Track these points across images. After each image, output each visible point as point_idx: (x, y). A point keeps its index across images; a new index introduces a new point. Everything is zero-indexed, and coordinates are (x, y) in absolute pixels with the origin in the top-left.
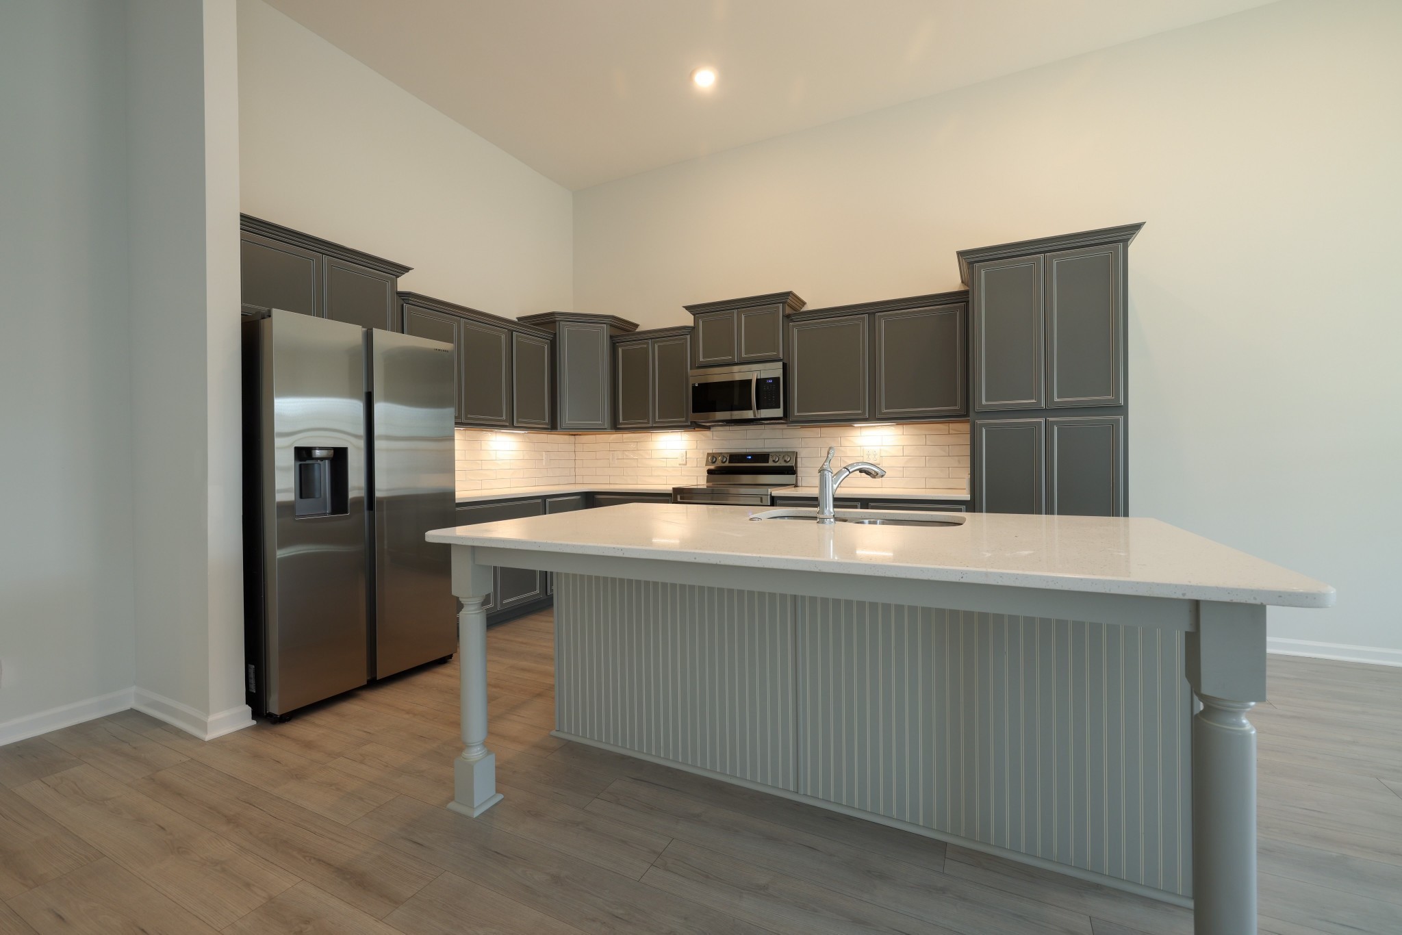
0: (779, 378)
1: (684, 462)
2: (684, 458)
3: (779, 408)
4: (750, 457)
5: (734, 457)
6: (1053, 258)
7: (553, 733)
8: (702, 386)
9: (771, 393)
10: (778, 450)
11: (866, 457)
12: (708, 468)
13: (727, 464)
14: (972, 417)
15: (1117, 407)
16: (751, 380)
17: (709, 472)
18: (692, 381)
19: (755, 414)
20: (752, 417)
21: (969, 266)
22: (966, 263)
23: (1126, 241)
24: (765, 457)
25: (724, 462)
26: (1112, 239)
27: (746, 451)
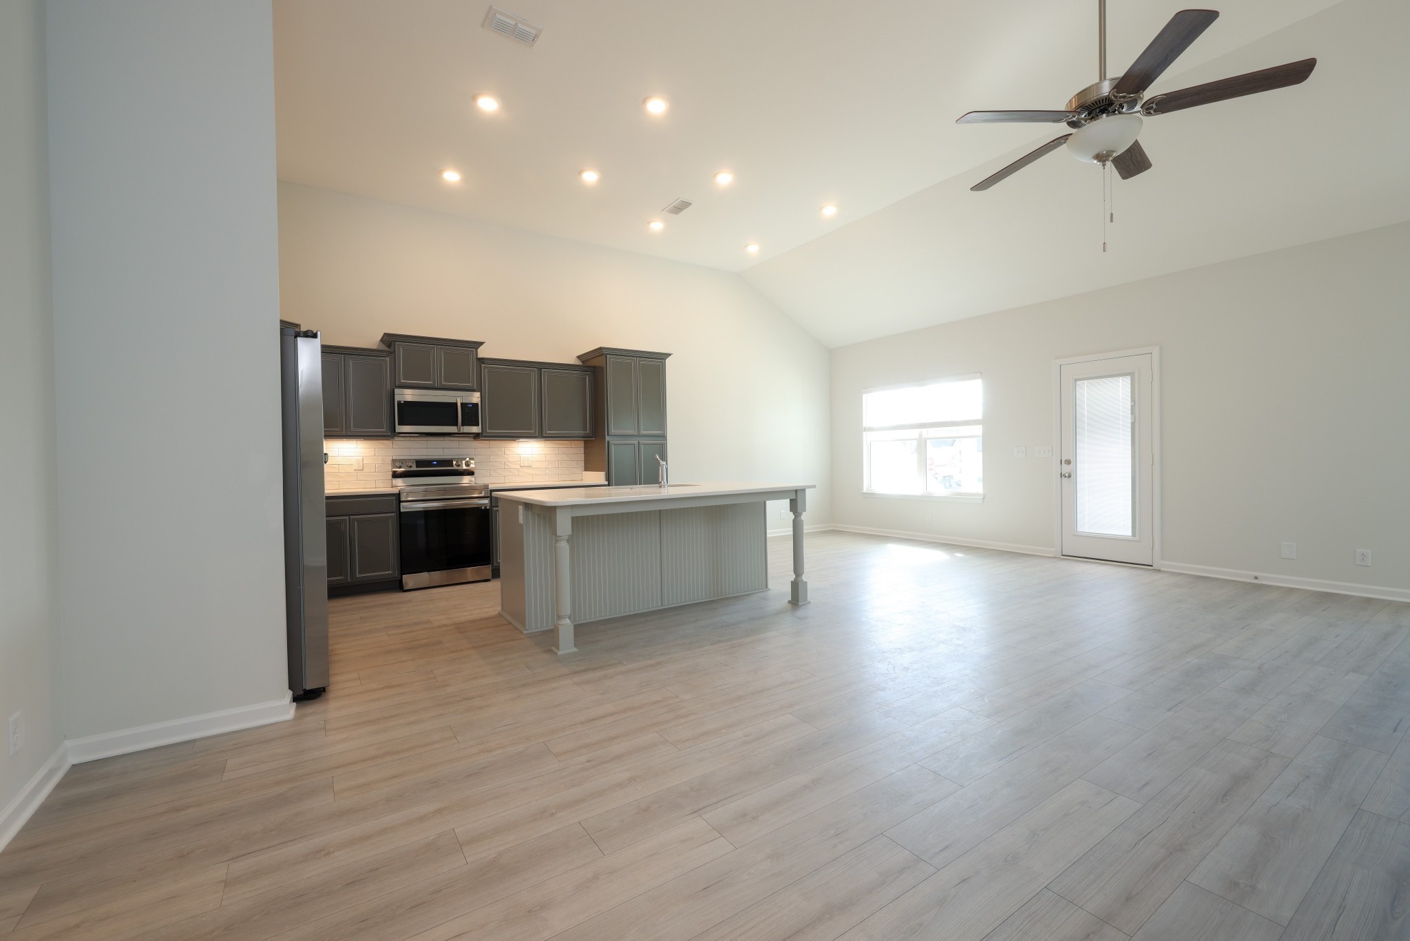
0: (478, 404)
1: (361, 468)
3: (478, 426)
4: (435, 463)
5: (419, 463)
6: (639, 361)
7: (525, 632)
8: (407, 403)
9: (471, 414)
10: (457, 457)
11: (522, 462)
12: (394, 472)
13: (414, 468)
14: (607, 438)
15: (664, 437)
16: (456, 404)
17: (395, 475)
18: (397, 398)
19: (460, 430)
20: (456, 431)
21: (603, 354)
22: (600, 353)
23: (665, 360)
24: (449, 462)
25: (411, 467)
26: (662, 357)
27: (429, 457)
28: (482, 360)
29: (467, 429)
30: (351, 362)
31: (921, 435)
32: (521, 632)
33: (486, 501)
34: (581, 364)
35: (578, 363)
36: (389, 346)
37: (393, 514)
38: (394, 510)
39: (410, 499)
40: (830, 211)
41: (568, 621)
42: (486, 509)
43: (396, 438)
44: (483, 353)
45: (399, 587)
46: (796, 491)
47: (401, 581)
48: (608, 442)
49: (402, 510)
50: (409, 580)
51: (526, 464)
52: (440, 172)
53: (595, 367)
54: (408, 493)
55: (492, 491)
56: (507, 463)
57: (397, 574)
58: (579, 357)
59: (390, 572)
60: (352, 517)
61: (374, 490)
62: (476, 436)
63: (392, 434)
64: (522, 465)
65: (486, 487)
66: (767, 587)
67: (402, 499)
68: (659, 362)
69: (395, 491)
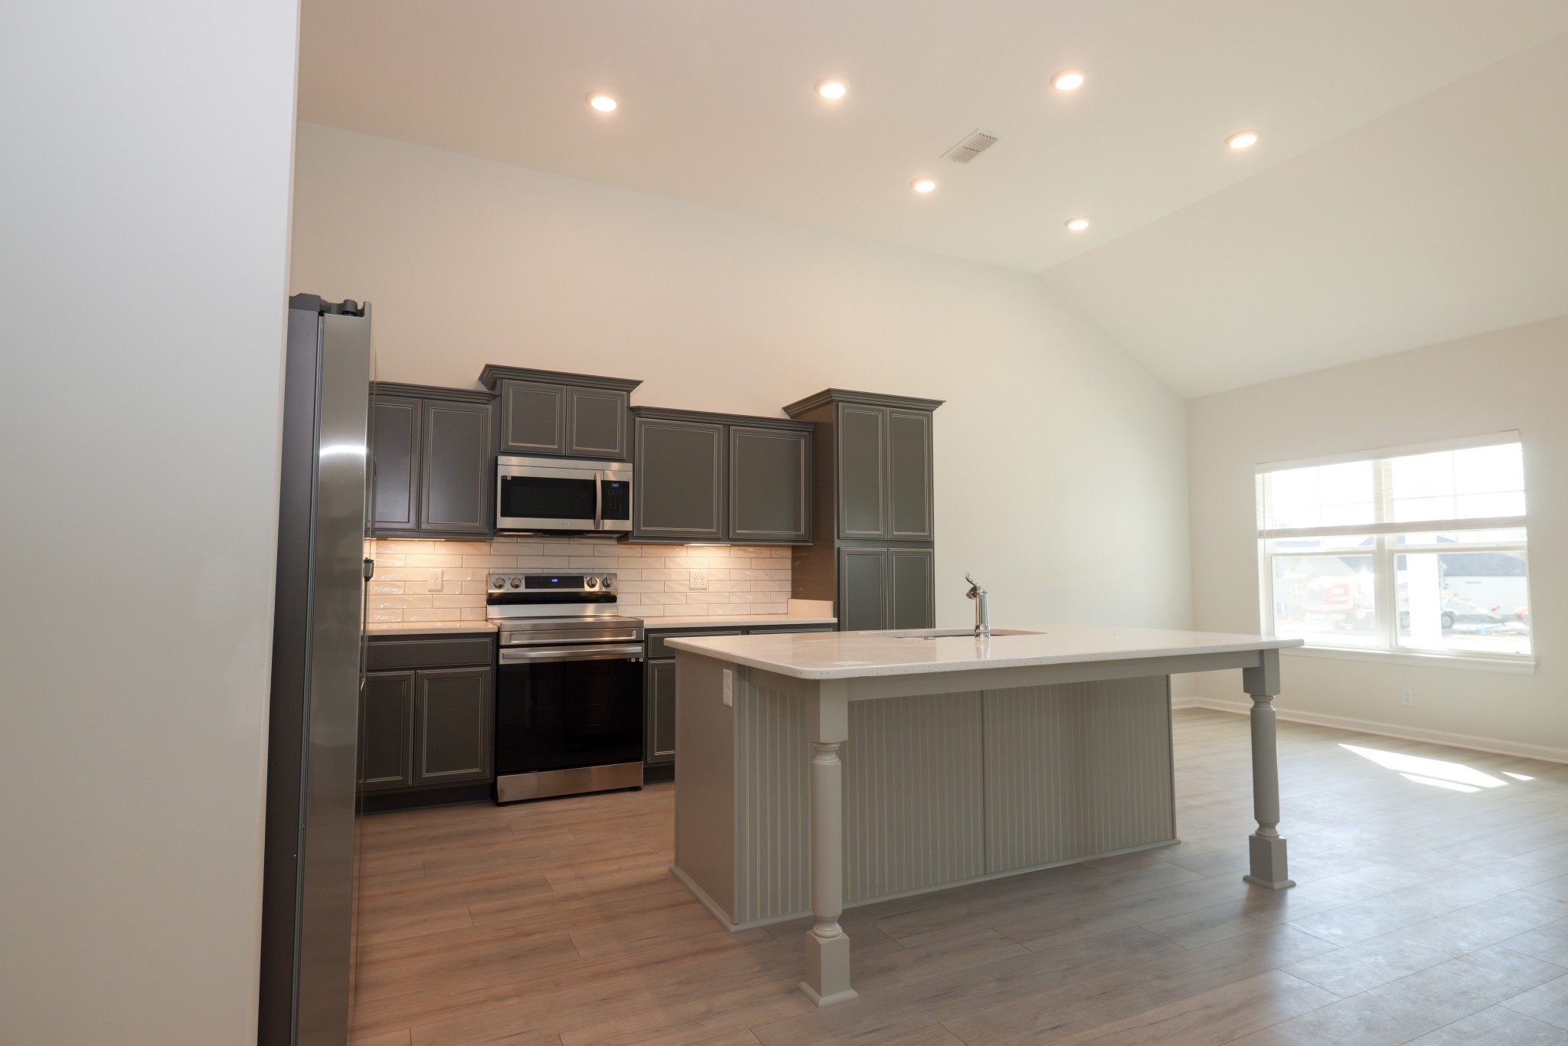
0: (628, 483)
1: (439, 587)
2: (439, 581)
3: (628, 519)
4: (556, 580)
5: (531, 581)
6: (891, 412)
7: (733, 928)
8: (517, 480)
9: (616, 499)
10: (591, 571)
11: (692, 580)
12: (491, 595)
13: (522, 589)
14: (837, 543)
15: (929, 543)
16: (594, 482)
17: (493, 600)
18: (501, 472)
19: (597, 525)
20: (592, 528)
21: (831, 402)
22: (828, 399)
23: (932, 411)
24: (578, 581)
25: (517, 586)
26: (926, 407)
27: (545, 571)
28: (637, 411)
29: (609, 525)
30: (432, 412)
31: (1381, 544)
32: (726, 929)
33: (637, 649)
34: (789, 418)
35: (785, 416)
36: (493, 387)
37: (487, 668)
38: (490, 659)
39: (514, 642)
40: (1244, 142)
41: (836, 930)
42: (637, 662)
43: (496, 539)
44: (637, 398)
45: (490, 796)
46: (1261, 652)
47: (494, 786)
48: (839, 549)
49: (502, 662)
50: (509, 785)
51: (699, 585)
52: (587, 98)
53: (815, 424)
54: (513, 633)
55: (649, 631)
56: (669, 583)
57: (488, 774)
58: (786, 409)
59: (477, 770)
60: (420, 672)
61: (458, 625)
62: (623, 537)
63: (494, 532)
64: (692, 586)
65: (638, 624)
66: (1174, 836)
67: (503, 643)
68: (920, 418)
69: (491, 627)
